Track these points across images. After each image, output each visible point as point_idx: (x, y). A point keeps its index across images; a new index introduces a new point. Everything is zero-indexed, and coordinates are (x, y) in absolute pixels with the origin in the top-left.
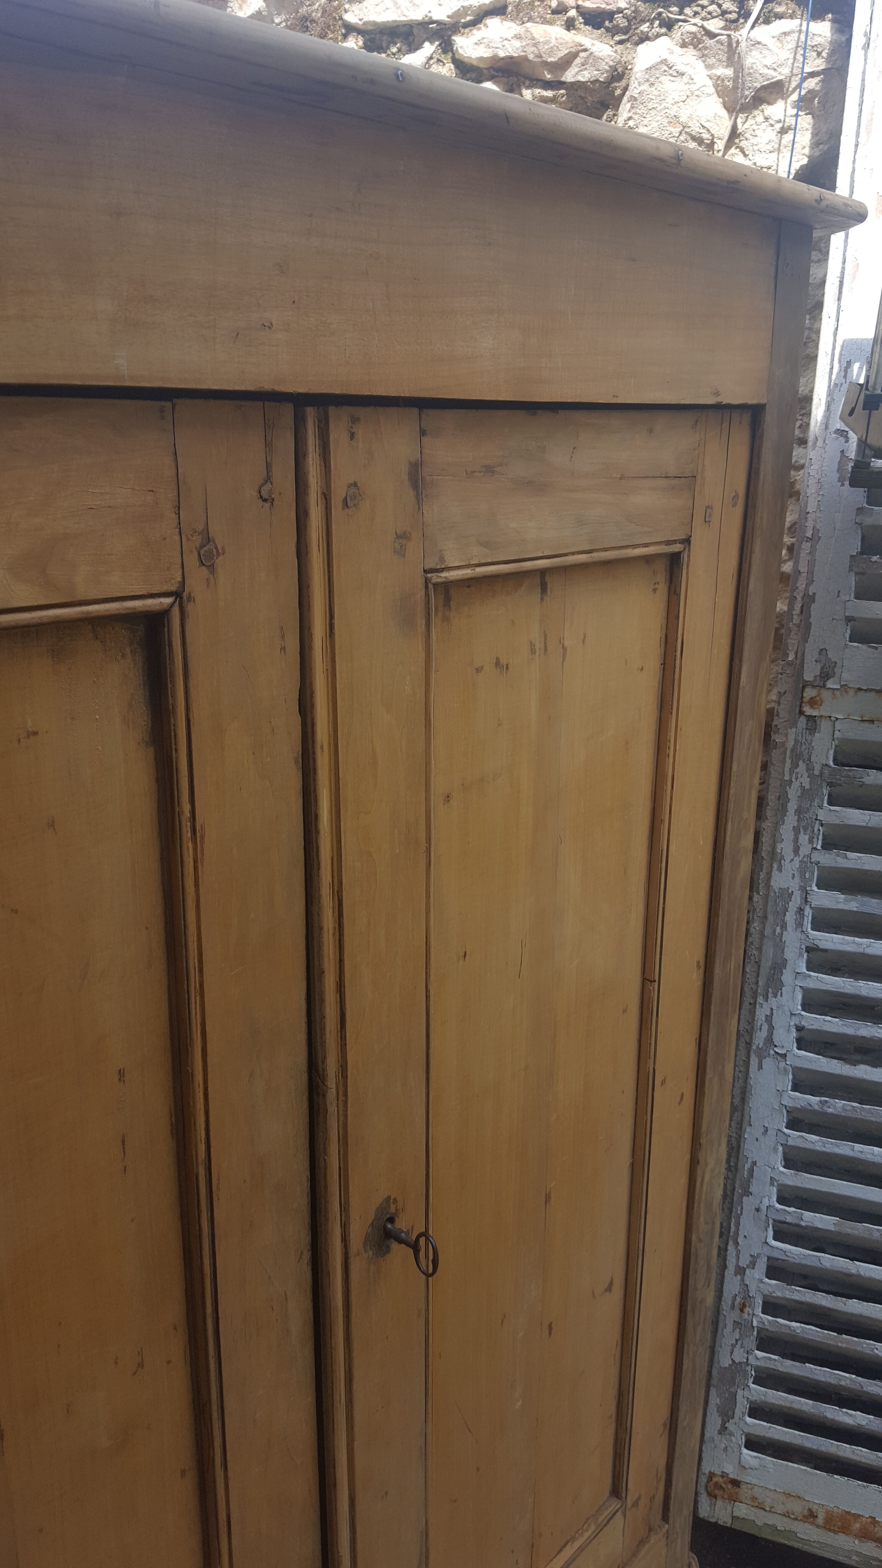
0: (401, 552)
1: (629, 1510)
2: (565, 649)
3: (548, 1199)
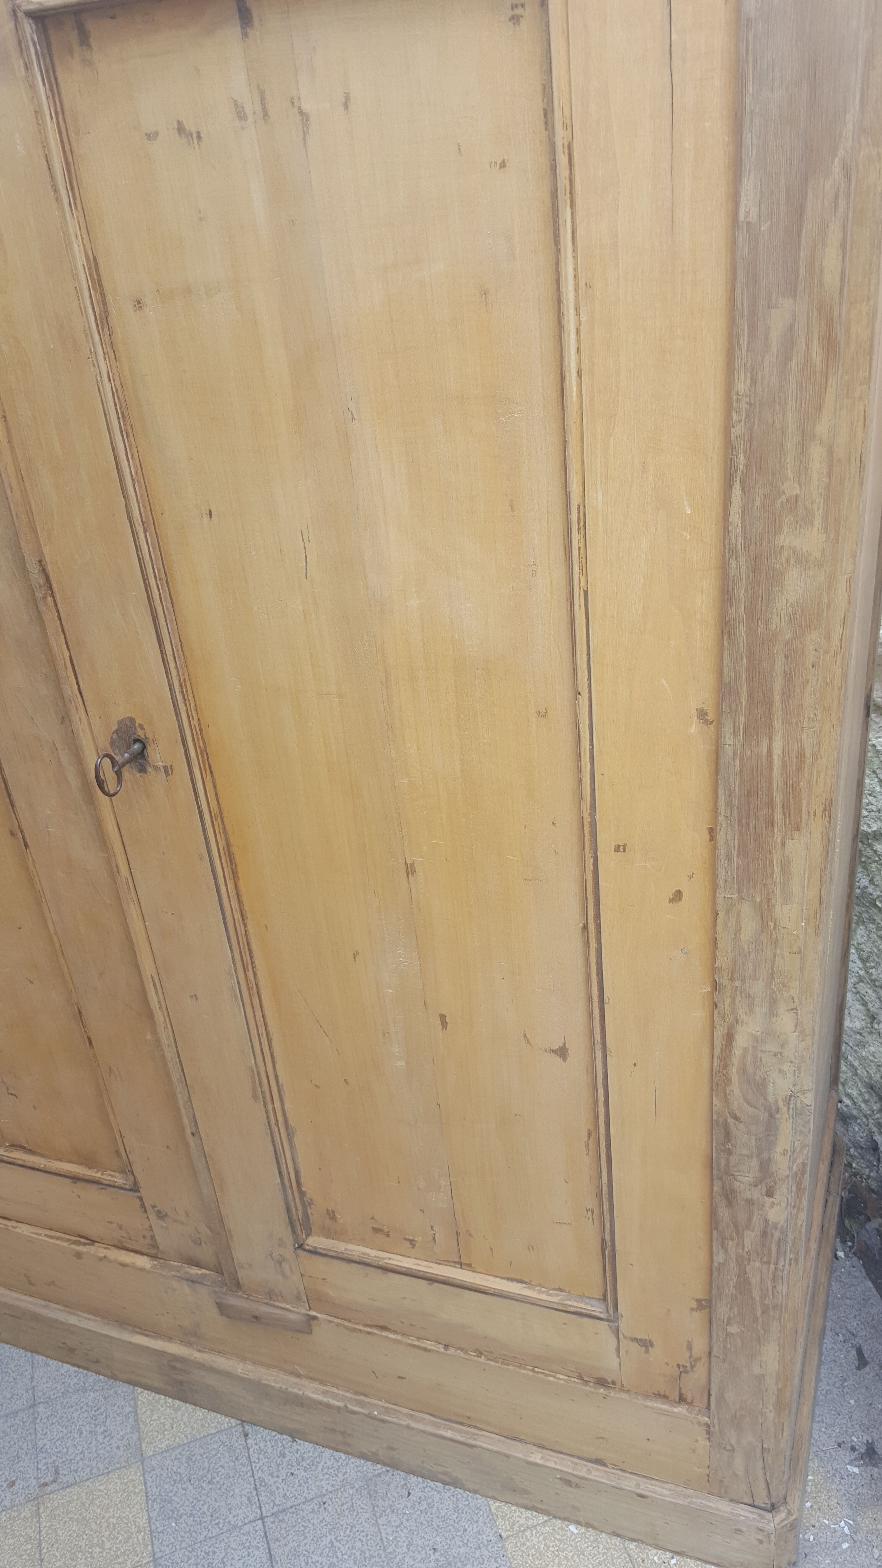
1: (625, 1337)
2: (304, 116)
3: (410, 870)
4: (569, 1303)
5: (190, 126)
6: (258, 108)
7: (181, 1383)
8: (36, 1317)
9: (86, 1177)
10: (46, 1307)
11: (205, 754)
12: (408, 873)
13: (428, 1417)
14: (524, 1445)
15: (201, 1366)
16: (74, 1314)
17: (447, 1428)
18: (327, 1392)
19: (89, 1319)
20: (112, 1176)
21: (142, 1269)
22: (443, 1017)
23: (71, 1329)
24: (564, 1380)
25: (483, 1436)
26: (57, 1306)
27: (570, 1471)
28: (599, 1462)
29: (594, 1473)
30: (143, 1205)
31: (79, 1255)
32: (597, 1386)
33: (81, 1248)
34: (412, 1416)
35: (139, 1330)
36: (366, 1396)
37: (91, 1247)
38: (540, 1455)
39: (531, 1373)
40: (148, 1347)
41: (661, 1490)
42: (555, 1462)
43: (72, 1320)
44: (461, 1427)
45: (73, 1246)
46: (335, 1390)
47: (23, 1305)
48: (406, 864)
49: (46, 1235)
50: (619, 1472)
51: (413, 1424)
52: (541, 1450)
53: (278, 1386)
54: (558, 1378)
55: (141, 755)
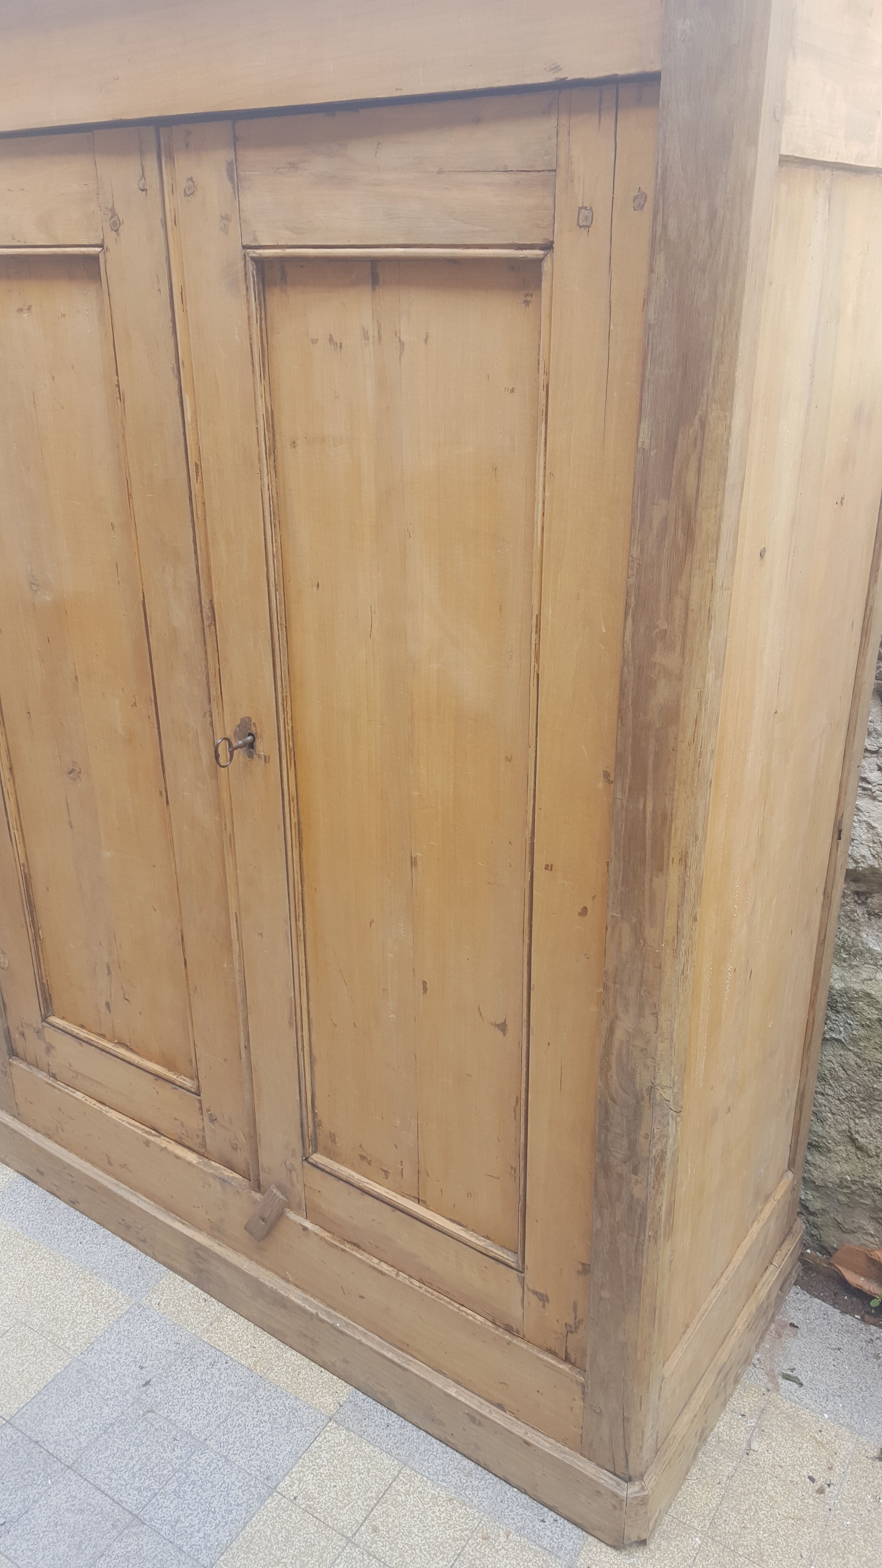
0: (226, 230)
1: (529, 1289)
2: (402, 344)
3: (413, 862)
4: (491, 1249)
5: (337, 339)
6: (376, 334)
7: (201, 1271)
8: (108, 1192)
9: (165, 1077)
10: (117, 1185)
11: (293, 752)
12: (412, 865)
13: (377, 1337)
14: (445, 1378)
15: (219, 1258)
16: (136, 1195)
18: (306, 1299)
19: (145, 1201)
20: (184, 1080)
21: (190, 1163)
22: (424, 983)
23: (130, 1206)
24: (481, 1322)
25: (415, 1363)
26: (124, 1186)
27: (475, 1408)
28: (500, 1406)
29: (493, 1415)
30: (201, 1108)
31: (147, 1143)
32: (505, 1332)
33: (151, 1138)
34: (365, 1333)
35: (179, 1218)
36: (334, 1310)
37: (158, 1139)
38: (455, 1390)
39: (456, 1310)
40: (182, 1233)
41: (543, 1442)
42: (466, 1399)
43: (133, 1199)
44: (400, 1352)
45: (144, 1135)
46: (312, 1299)
47: (100, 1180)
48: (411, 857)
49: (128, 1123)
50: (514, 1419)
51: (364, 1341)
52: (457, 1385)
53: (271, 1285)
54: (476, 1319)
55: (251, 745)
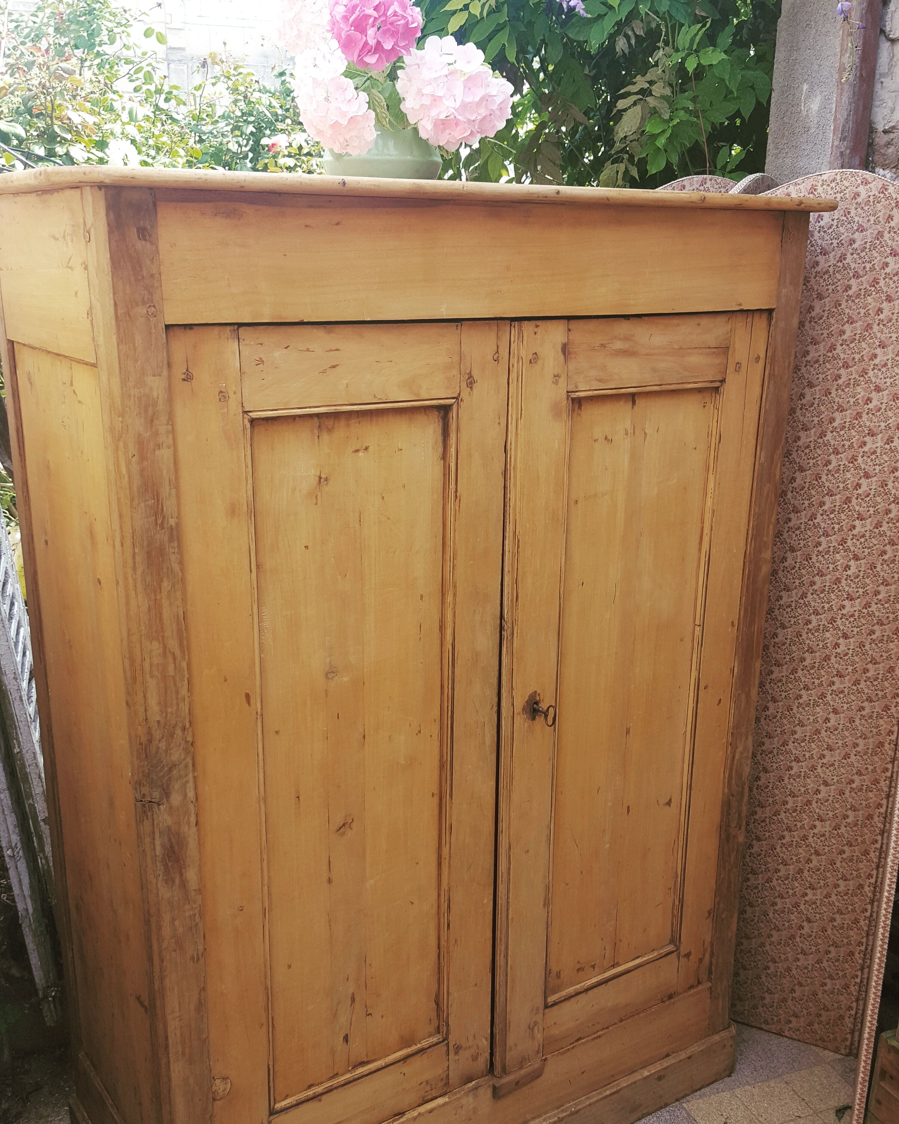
0: (556, 383)
1: (681, 957)
2: (646, 434)
5: (609, 437)
6: (632, 431)
12: (627, 734)
13: (595, 1092)
14: (637, 1072)
17: (605, 1091)
21: (444, 1105)
24: (656, 1007)
28: (666, 1056)
29: (668, 1062)
30: (447, 1050)
32: (668, 1000)
34: (588, 1097)
36: (563, 1105)
38: (647, 1071)
44: (610, 1085)
46: (547, 1115)
48: (627, 729)
50: (676, 1054)
52: (644, 1068)
54: (654, 1009)
